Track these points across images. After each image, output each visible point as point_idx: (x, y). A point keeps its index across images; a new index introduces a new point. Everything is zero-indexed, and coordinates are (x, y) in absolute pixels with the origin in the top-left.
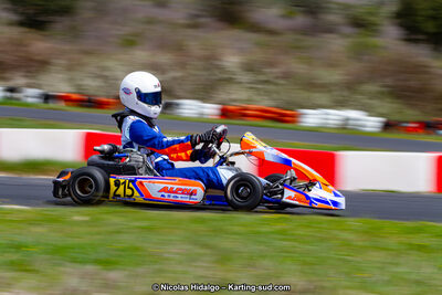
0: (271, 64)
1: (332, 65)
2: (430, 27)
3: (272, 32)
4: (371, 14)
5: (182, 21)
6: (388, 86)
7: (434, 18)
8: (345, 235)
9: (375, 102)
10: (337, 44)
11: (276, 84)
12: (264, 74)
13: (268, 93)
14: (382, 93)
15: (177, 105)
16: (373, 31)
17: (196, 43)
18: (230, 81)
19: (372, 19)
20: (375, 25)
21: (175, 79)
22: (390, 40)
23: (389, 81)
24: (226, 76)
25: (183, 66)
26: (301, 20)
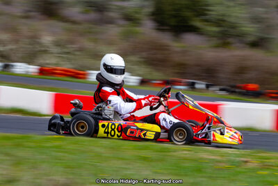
0: (72, 42)
1: (110, 43)
2: (173, 22)
3: (74, 22)
4: (136, 13)
5: (19, 14)
7: (175, 16)
9: (136, 67)
10: (114, 31)
11: (74, 55)
12: (67, 48)
13: (69, 60)
14: (140, 62)
15: (12, 66)
17: (26, 27)
18: (45, 52)
19: (137, 16)
20: (139, 19)
21: (11, 50)
22: (147, 29)
23: (144, 54)
24: (43, 49)
25: (16, 41)
26: (93, 15)
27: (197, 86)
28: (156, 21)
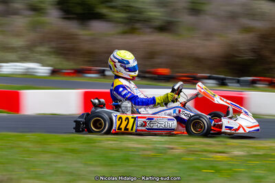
1: (18, 35)
6: (53, 48)
8: (26, 144)
9: (45, 58)
10: (20, 22)
14: (50, 52)
16: (42, 13)
20: (43, 9)
22: (53, 18)
23: (54, 45)
27: (107, 73)
28: (62, 9)
